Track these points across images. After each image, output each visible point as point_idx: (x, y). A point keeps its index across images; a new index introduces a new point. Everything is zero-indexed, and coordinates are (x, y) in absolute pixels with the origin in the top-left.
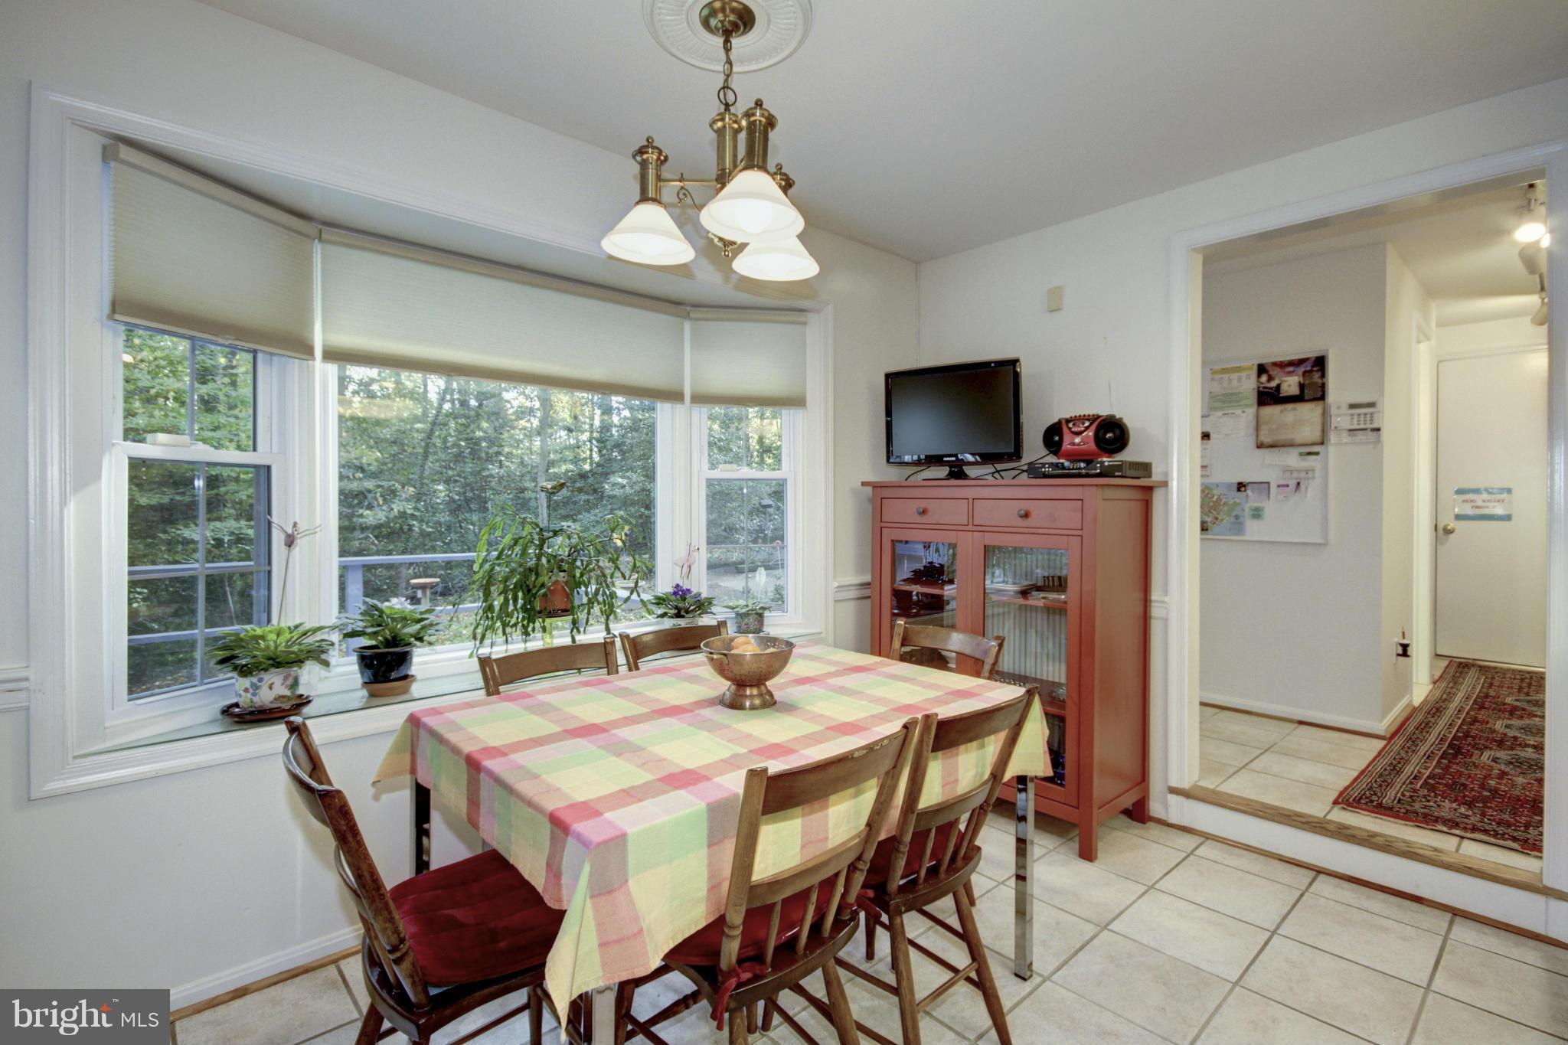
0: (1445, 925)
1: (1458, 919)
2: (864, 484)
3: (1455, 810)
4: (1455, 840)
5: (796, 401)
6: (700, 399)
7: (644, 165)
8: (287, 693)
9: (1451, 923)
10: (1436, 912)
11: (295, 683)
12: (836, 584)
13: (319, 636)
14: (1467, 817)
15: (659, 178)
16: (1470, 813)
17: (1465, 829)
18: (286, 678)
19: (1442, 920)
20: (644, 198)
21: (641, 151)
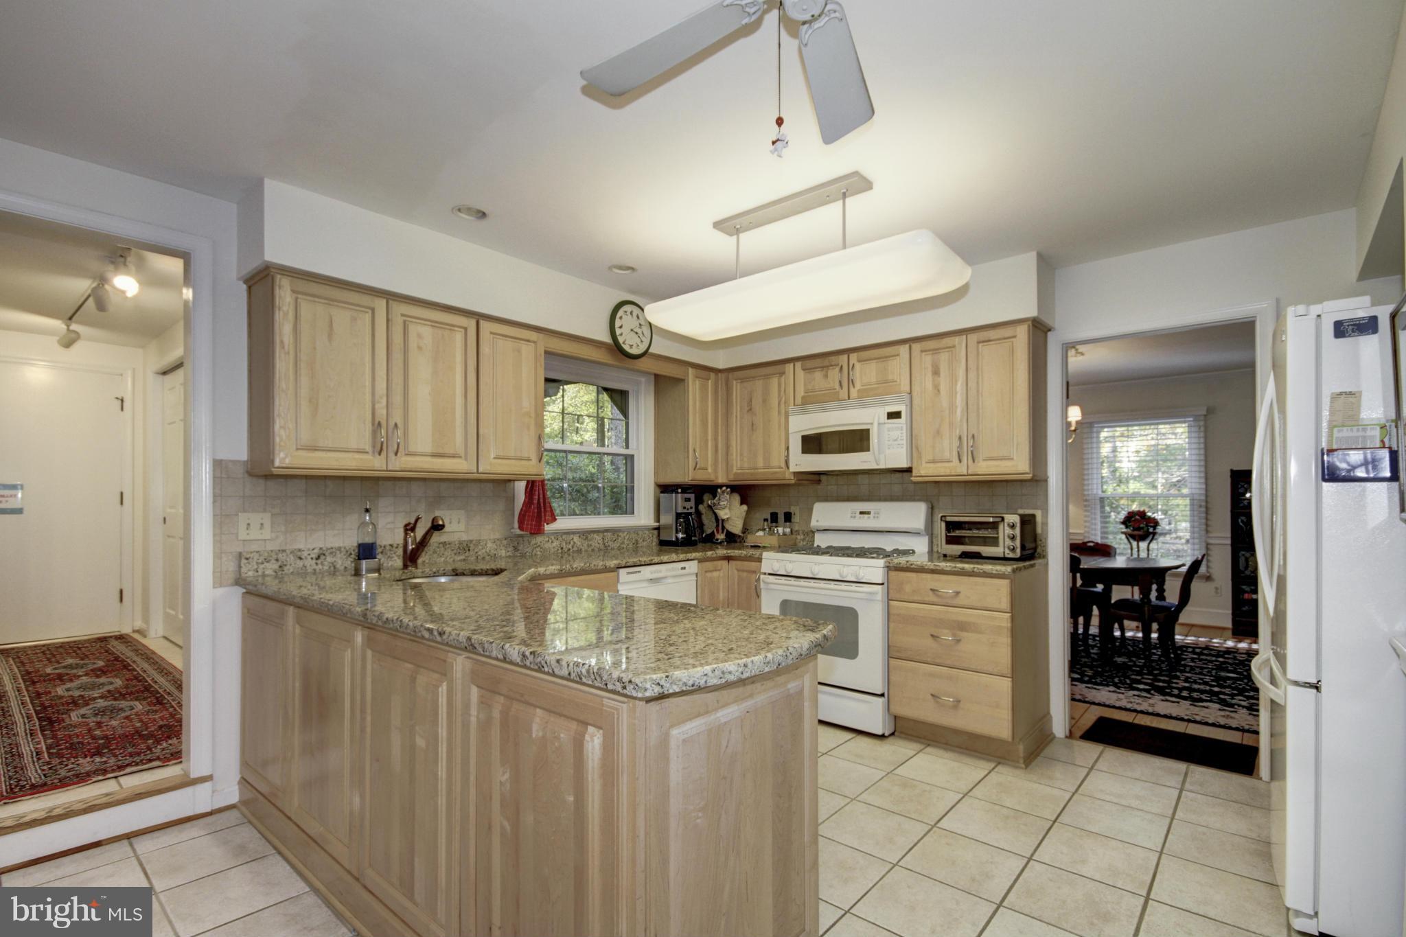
0: (128, 849)
1: (133, 840)
3: (93, 761)
4: (113, 782)
9: (131, 845)
10: (115, 845)
14: (106, 762)
16: (105, 759)
17: (113, 771)
19: (123, 847)
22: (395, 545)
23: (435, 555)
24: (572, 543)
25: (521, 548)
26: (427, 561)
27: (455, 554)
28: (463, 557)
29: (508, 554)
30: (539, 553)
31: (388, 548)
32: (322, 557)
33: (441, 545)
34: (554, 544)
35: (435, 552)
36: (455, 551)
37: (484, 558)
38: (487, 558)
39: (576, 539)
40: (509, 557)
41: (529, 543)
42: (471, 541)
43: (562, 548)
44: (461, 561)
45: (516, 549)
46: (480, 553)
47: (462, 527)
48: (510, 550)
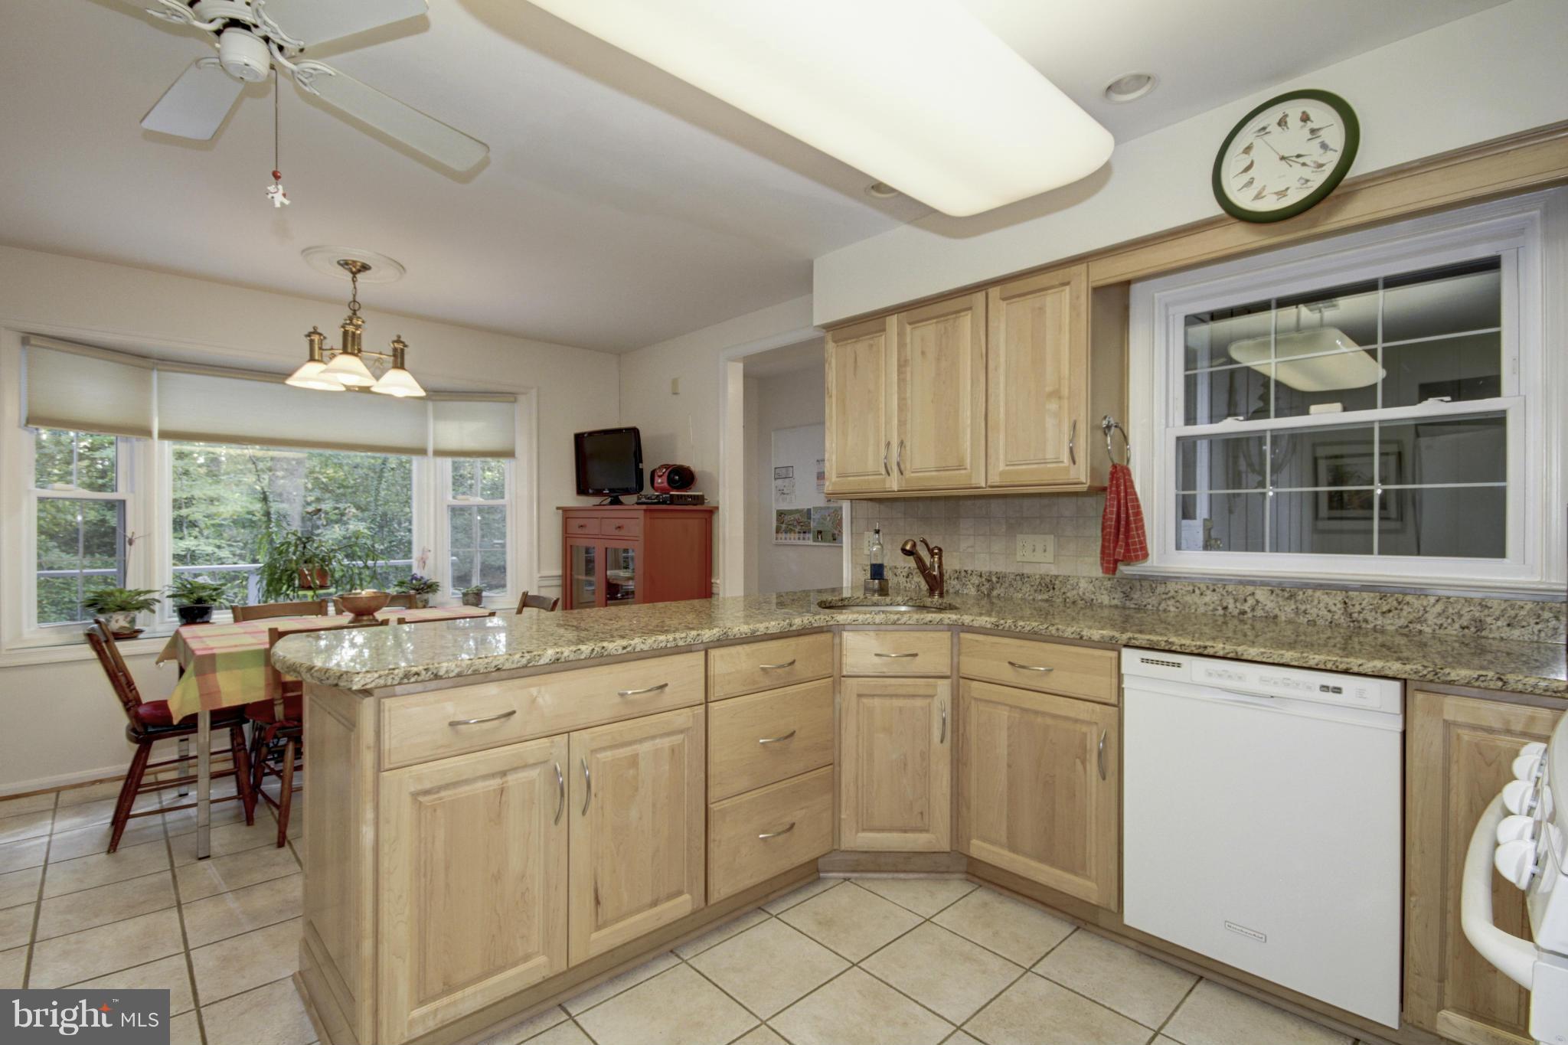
2: (558, 508)
5: (509, 454)
6: (440, 453)
7: (312, 342)
8: (127, 625)
11: (133, 621)
12: (539, 575)
13: (147, 596)
15: (320, 348)
18: (126, 617)
20: (312, 359)
21: (309, 335)
22: (969, 572)
23: (1012, 589)
24: (1251, 601)
25: (1136, 595)
26: (1002, 595)
27: (1036, 591)
28: (1045, 597)
29: (1115, 602)
30: (1172, 609)
31: (963, 574)
32: (911, 576)
33: (1018, 578)
34: (1207, 599)
35: (1011, 585)
36: (1035, 587)
37: (1074, 602)
38: (1081, 603)
39: (1262, 595)
40: (1116, 607)
41: (1153, 591)
42: (1057, 577)
43: (1225, 608)
44: (1042, 600)
45: (1127, 596)
46: (1068, 594)
47: (1049, 556)
48: (1116, 596)
